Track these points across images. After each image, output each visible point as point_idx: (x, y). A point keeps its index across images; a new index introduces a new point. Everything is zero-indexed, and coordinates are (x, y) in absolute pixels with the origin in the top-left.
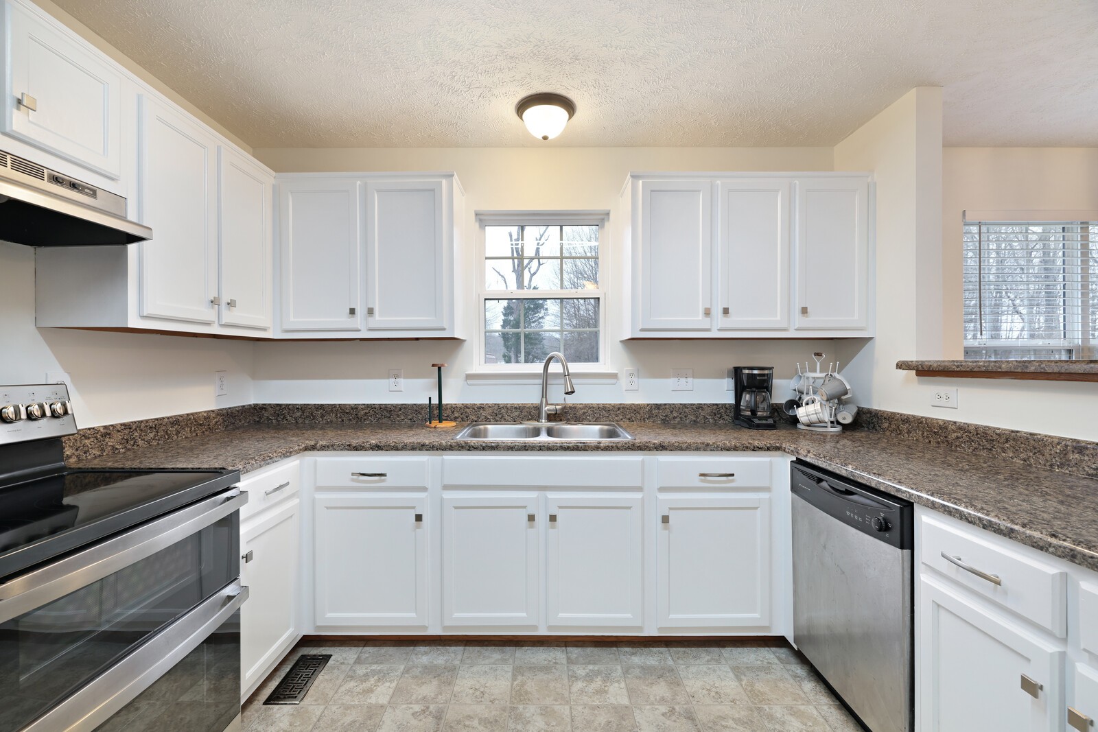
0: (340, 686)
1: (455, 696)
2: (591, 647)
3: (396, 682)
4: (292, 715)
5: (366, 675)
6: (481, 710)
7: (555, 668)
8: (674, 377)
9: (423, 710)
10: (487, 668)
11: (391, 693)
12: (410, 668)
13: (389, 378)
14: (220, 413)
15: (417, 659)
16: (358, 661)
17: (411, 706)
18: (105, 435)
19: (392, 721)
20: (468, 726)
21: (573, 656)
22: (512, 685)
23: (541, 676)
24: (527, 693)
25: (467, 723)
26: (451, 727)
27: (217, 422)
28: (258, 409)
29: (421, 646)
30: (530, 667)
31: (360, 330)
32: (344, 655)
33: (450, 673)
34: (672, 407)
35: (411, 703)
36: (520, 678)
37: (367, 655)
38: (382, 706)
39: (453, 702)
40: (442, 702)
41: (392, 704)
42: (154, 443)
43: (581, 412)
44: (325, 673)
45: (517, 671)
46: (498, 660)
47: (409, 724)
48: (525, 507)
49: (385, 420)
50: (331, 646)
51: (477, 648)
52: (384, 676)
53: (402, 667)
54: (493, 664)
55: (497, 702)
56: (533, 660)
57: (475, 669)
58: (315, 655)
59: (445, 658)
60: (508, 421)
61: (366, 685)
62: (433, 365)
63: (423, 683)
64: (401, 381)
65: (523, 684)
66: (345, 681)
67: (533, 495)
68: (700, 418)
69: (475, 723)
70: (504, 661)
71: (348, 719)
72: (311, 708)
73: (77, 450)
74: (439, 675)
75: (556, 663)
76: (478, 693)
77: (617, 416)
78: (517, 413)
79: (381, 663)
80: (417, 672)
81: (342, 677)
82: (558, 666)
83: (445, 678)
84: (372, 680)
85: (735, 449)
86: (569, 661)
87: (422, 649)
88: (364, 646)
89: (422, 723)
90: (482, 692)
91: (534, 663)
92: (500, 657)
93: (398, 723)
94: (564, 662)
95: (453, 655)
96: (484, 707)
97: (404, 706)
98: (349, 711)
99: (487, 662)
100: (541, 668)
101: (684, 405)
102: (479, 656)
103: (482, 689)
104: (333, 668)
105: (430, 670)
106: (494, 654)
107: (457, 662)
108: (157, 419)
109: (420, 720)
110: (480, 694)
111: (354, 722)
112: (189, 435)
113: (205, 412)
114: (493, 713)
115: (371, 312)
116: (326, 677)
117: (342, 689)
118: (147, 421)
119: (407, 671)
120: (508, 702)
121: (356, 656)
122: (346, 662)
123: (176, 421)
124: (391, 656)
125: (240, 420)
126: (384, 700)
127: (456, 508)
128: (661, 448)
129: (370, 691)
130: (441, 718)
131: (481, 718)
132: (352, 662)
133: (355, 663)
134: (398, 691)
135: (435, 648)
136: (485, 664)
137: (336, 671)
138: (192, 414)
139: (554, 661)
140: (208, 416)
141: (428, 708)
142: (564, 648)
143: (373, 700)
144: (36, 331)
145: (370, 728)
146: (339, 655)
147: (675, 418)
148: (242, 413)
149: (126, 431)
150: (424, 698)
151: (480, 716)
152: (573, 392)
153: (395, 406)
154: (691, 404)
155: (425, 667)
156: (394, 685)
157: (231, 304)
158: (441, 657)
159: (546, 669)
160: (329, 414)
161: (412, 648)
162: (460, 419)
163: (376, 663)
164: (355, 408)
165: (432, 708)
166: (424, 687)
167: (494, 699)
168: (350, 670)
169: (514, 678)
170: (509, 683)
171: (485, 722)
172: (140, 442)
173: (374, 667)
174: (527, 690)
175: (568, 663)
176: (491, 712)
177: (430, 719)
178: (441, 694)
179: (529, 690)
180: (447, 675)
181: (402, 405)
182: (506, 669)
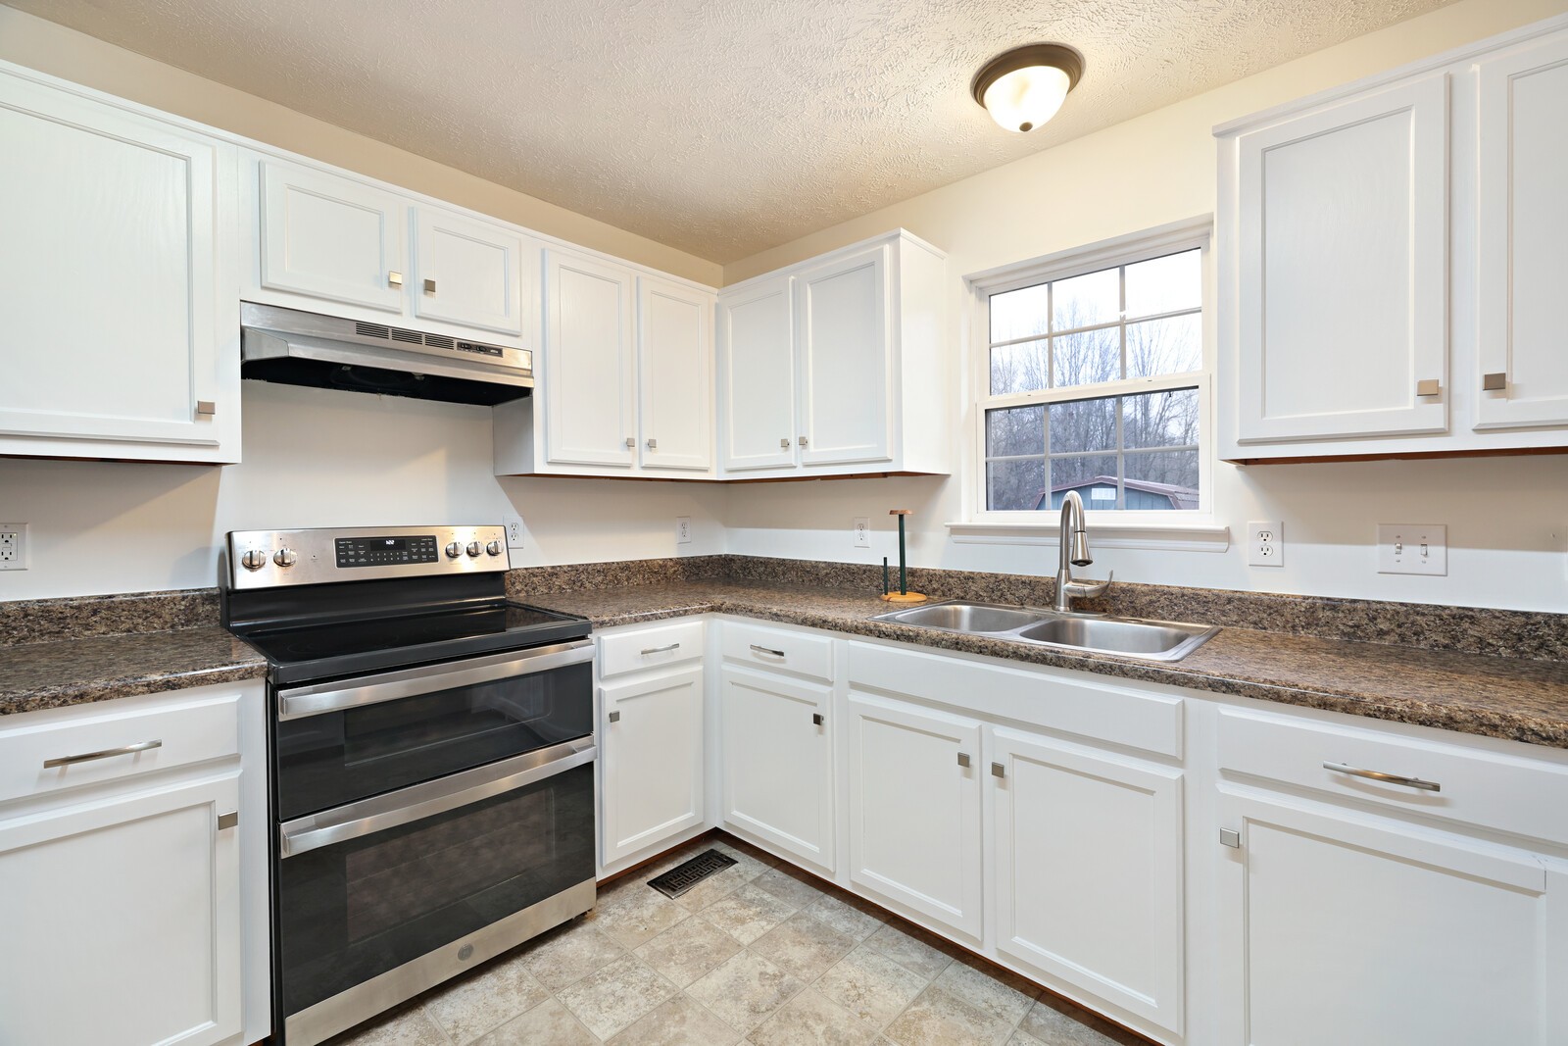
0: (720, 900)
1: (823, 980)
2: (1084, 1023)
3: (774, 925)
4: (660, 907)
5: (752, 901)
6: (839, 1017)
7: (991, 1023)
8: (1384, 540)
9: (775, 975)
10: (890, 966)
11: (758, 936)
12: (801, 918)
13: (853, 529)
14: (679, 562)
15: (816, 910)
16: (756, 882)
17: (767, 963)
18: (552, 575)
19: (736, 969)
20: (808, 1028)
21: (1037, 1021)
22: (908, 1008)
23: (961, 1021)
24: (919, 1032)
25: (810, 1022)
26: (789, 1016)
27: (675, 571)
28: (727, 561)
29: (831, 895)
30: (953, 1000)
31: (795, 467)
32: (749, 868)
33: (840, 948)
34: (1374, 611)
35: (769, 959)
36: (926, 1005)
37: (770, 879)
38: (739, 945)
39: (815, 985)
40: (803, 978)
41: (751, 949)
42: (603, 587)
43: (1145, 600)
44: (717, 879)
45: (931, 994)
46: (915, 963)
47: (748, 983)
48: (958, 741)
49: (847, 585)
50: (744, 852)
51: (900, 934)
52: (767, 912)
53: (794, 911)
54: (905, 966)
55: (868, 1019)
56: (966, 991)
57: (874, 959)
58: (722, 855)
59: (848, 926)
60: (1011, 603)
61: (744, 912)
62: (892, 512)
63: (800, 943)
64: (867, 533)
65: (923, 1017)
66: (728, 898)
67: (973, 724)
68: (1464, 643)
69: (820, 1029)
70: (923, 969)
71: (699, 941)
72: (680, 909)
73: (526, 586)
74: (825, 943)
75: (999, 1015)
76: (853, 993)
77: (1224, 613)
78: (1026, 592)
79: (776, 895)
80: (804, 925)
81: (729, 891)
82: (999, 1021)
83: (830, 950)
84: (754, 910)
85: (1450, 723)
86: (1026, 1025)
87: (832, 900)
88: (775, 867)
89: (762, 989)
90: (859, 995)
91: (964, 996)
92: (920, 961)
93: (739, 974)
94: (1016, 1021)
95: (861, 926)
96: (846, 1015)
97: (760, 959)
98: (706, 933)
99: (898, 958)
100: (969, 1009)
101: (1416, 609)
102: (894, 945)
103: (862, 991)
104: (728, 877)
105: (821, 933)
106: (916, 953)
107: (859, 939)
108: (606, 564)
109: (763, 986)
110: (854, 996)
111: (702, 946)
112: (642, 582)
113: (661, 560)
114: (852, 1031)
115: (803, 442)
116: (716, 884)
117: (719, 905)
118: (595, 564)
119: (794, 919)
120: (882, 1030)
121: (758, 875)
122: (745, 876)
123: (626, 567)
124: (793, 892)
125: (706, 572)
126: (746, 939)
127: (865, 718)
128: (1224, 688)
129: (741, 921)
130: (786, 998)
131: (831, 1028)
132: (750, 878)
133: (752, 882)
134: (769, 936)
135: (847, 906)
136: (892, 960)
137: (728, 881)
138: (645, 561)
139: (999, 1010)
140: (664, 564)
141: (782, 976)
142: (1032, 1000)
143: (735, 934)
144: (495, 479)
145: (711, 962)
146: (746, 867)
147: (1381, 633)
148: (708, 564)
149: (573, 573)
150: (787, 962)
151: (832, 1023)
152: (1087, 562)
153: (859, 567)
154: (1436, 607)
155: (818, 925)
156: (769, 927)
157: (651, 445)
158: (845, 923)
159: (976, 1015)
160: (790, 571)
161: (822, 893)
162: (939, 593)
163: (771, 893)
164: (816, 565)
165: (787, 977)
166: (797, 948)
167: (867, 1014)
168: (742, 887)
169: (917, 1001)
170: (904, 1004)
171: (832, 1034)
172: (588, 585)
173: (767, 896)
174: (921, 1029)
175: (1021, 1026)
176: (850, 1027)
177: (774, 991)
178: (809, 967)
179: (925, 1029)
180: (832, 946)
181: (867, 566)
182: (916, 982)
